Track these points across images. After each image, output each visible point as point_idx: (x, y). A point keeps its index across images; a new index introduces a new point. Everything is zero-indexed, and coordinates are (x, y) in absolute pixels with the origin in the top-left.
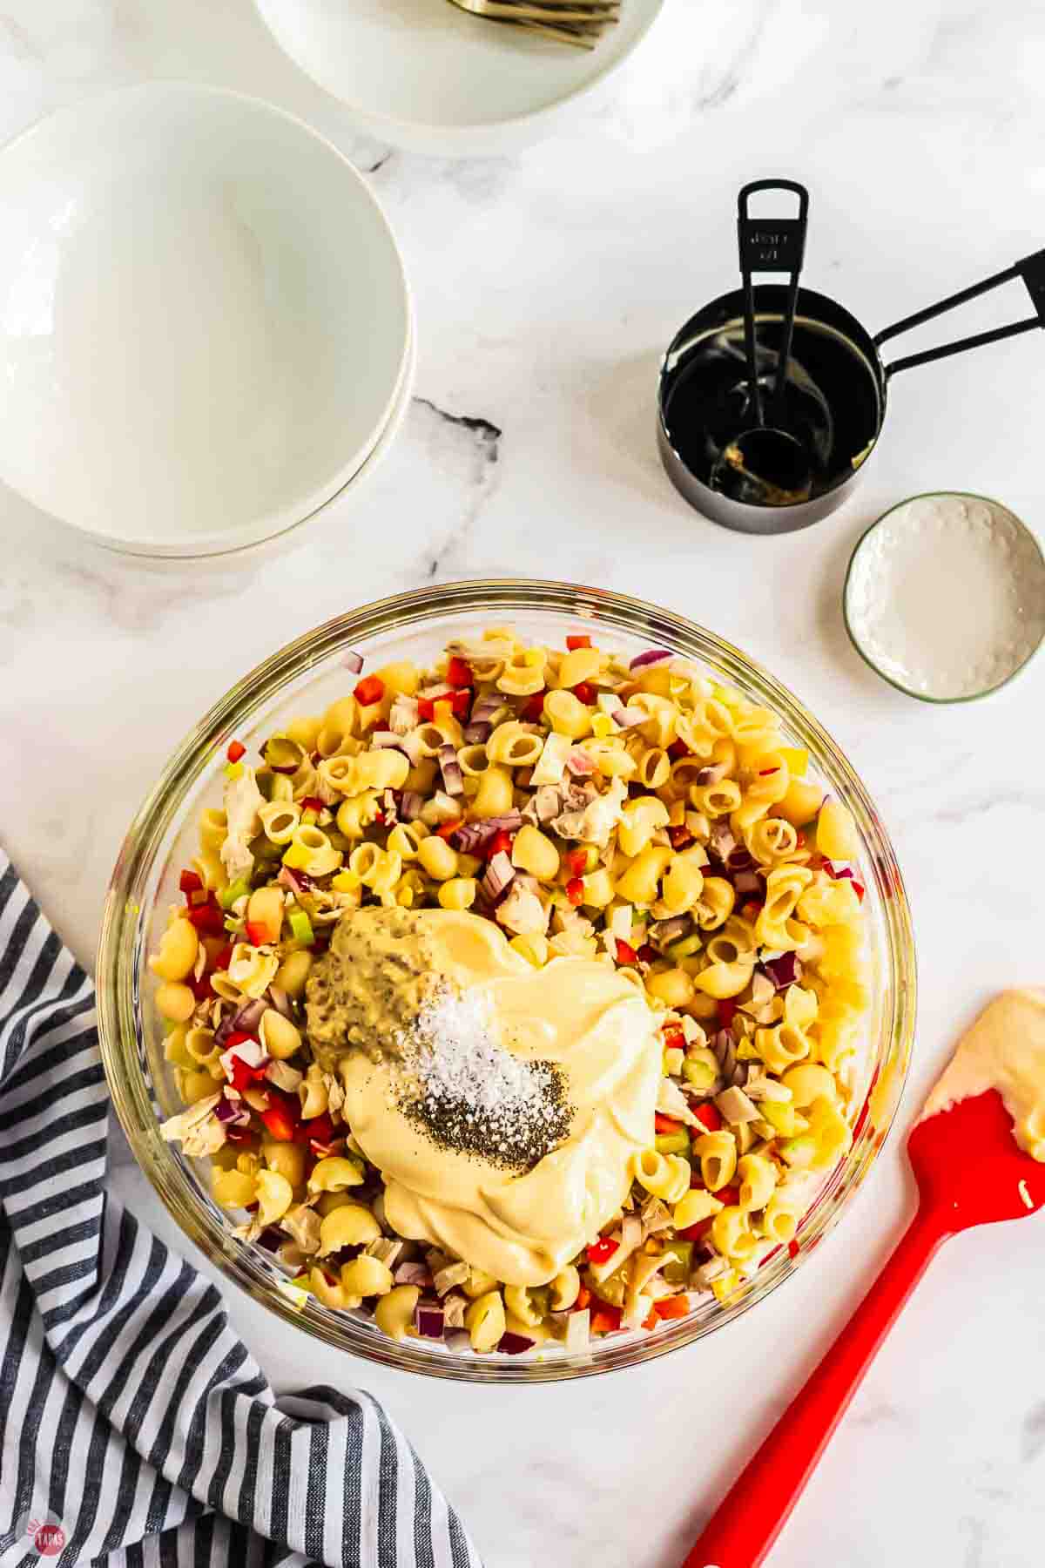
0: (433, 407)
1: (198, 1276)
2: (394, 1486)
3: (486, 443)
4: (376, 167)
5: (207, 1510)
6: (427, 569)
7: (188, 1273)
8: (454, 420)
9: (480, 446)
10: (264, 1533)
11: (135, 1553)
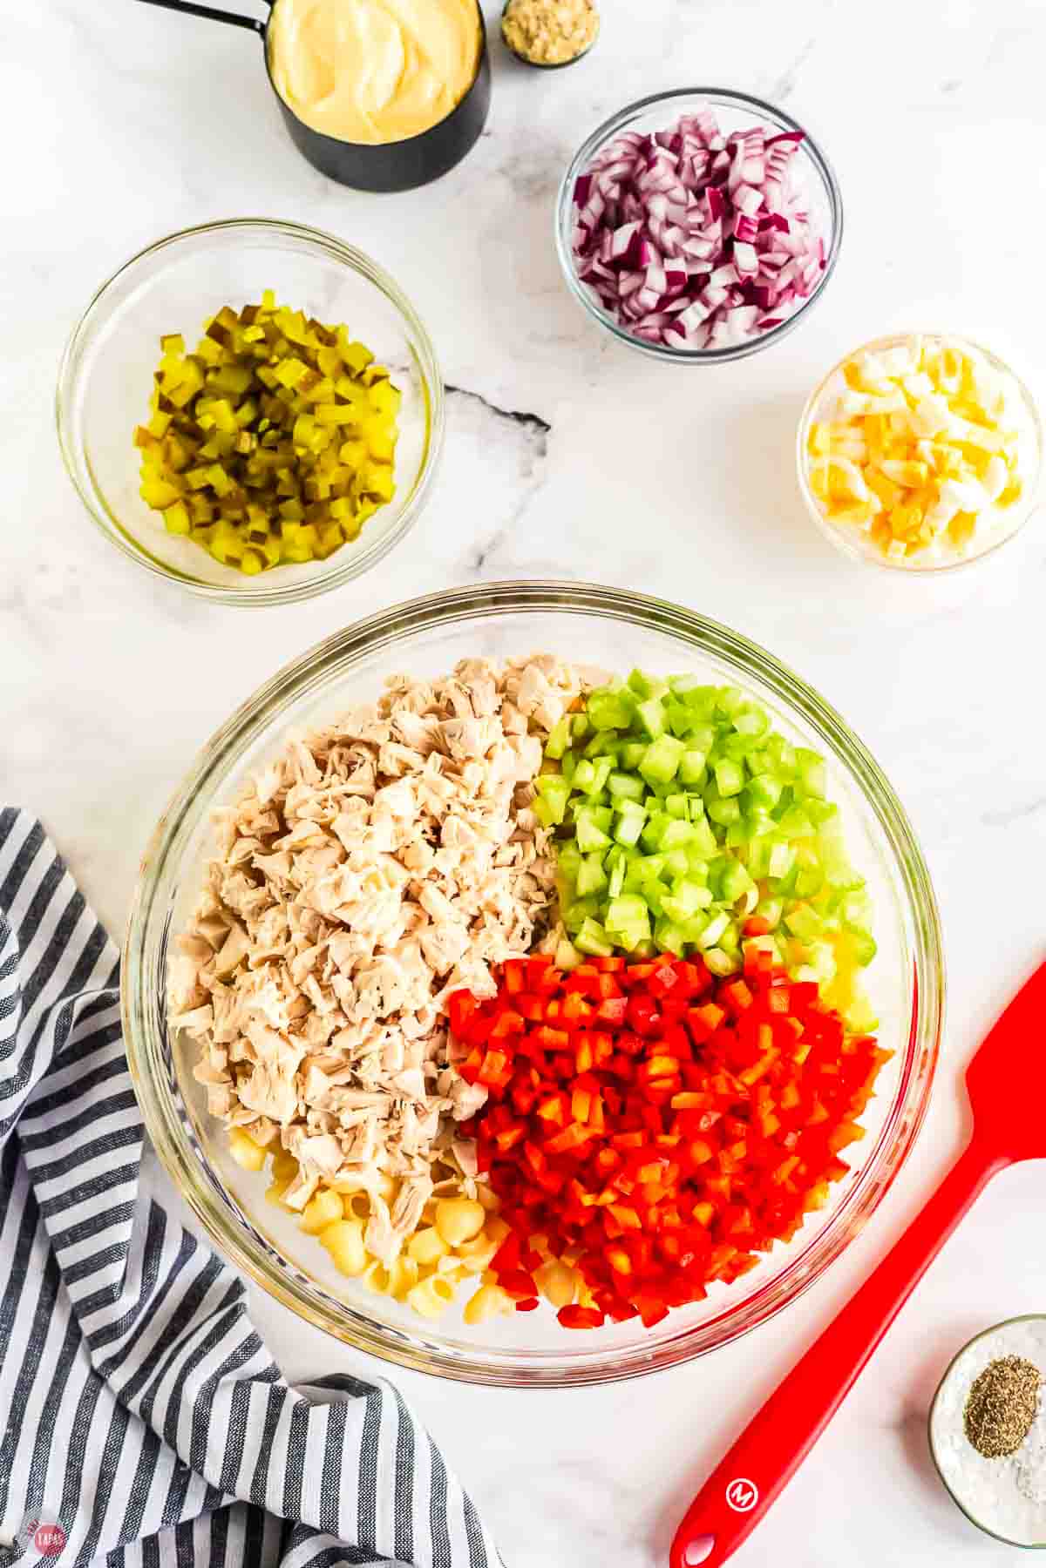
0: (483, 401)
1: (224, 1270)
2: (411, 1469)
3: (534, 437)
6: (473, 562)
7: (214, 1267)
8: (505, 414)
9: (529, 441)
10: (276, 1513)
11: (151, 1545)
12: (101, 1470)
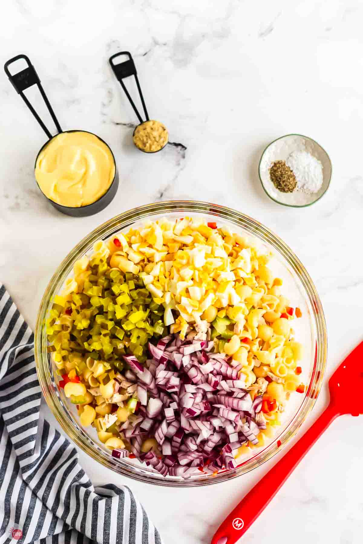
1: (70, 445)
2: (135, 521)
3: (180, 151)
4: (145, 54)
5: (70, 528)
6: (159, 196)
7: (66, 444)
8: (171, 144)
9: (179, 153)
10: (89, 537)
12: (27, 515)
